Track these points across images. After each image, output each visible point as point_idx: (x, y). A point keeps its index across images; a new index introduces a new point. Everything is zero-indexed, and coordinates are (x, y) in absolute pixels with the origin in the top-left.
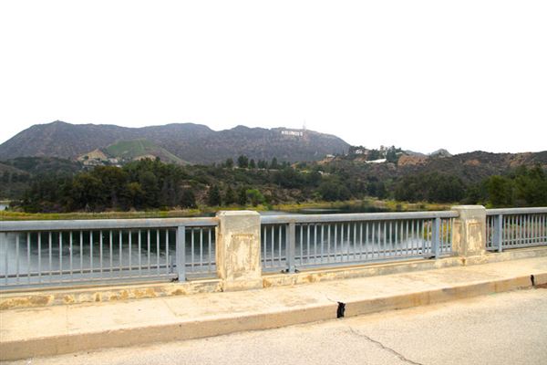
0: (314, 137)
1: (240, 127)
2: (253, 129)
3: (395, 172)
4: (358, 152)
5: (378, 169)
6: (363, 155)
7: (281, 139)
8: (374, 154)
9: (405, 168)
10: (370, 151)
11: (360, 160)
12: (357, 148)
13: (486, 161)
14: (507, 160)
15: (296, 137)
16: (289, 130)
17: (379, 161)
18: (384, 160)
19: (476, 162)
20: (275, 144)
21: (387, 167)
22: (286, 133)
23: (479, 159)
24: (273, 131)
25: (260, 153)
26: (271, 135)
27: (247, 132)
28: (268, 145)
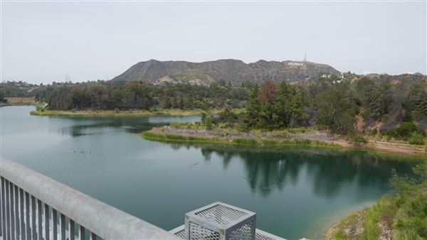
0: (311, 66)
1: (261, 61)
2: (270, 62)
4: (323, 76)
7: (287, 68)
15: (299, 67)
16: (294, 62)
20: (283, 71)
22: (291, 64)
24: (283, 63)
25: (272, 77)
26: (281, 66)
27: (265, 64)
28: (278, 72)
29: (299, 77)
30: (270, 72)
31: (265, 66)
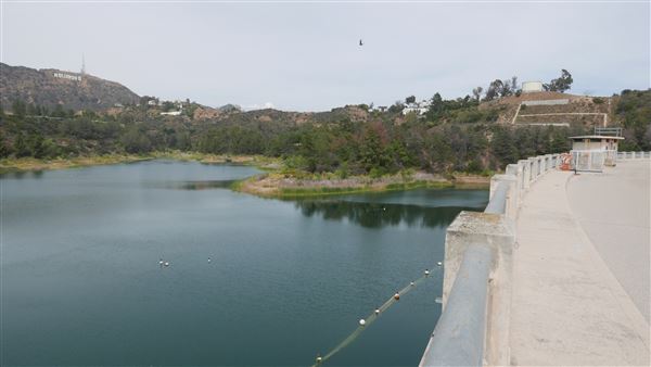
0: (95, 83)
2: (15, 68)
3: (190, 124)
4: (150, 103)
5: (174, 121)
6: (157, 107)
7: (55, 83)
8: (169, 106)
9: (201, 121)
10: (164, 103)
11: (155, 111)
12: (150, 99)
13: (276, 118)
14: (294, 119)
15: (74, 81)
16: (63, 73)
17: (175, 113)
18: (179, 113)
19: (268, 119)
20: (46, 88)
21: (182, 120)
22: (60, 75)
23: (271, 116)
24: (43, 73)
25: (26, 97)
26: (41, 76)
27: (7, 70)
28: (37, 88)
29: (81, 100)
30: (21, 87)
31: (7, 75)
